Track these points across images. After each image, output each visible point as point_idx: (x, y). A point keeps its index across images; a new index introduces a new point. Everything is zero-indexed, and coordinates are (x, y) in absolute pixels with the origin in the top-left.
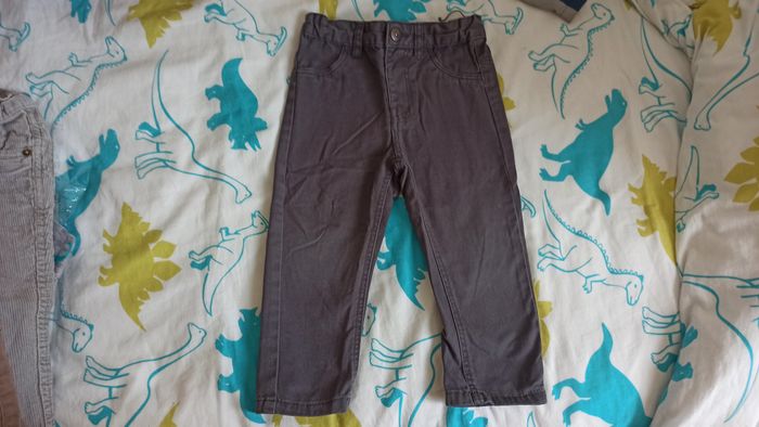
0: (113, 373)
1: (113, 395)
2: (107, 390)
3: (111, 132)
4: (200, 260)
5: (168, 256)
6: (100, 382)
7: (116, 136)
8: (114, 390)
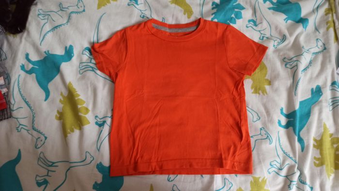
0: (50, 164)
1: (49, 174)
2: (47, 171)
3: (71, 46)
4: (100, 121)
5: (86, 114)
6: (45, 166)
7: (73, 49)
8: (50, 172)
